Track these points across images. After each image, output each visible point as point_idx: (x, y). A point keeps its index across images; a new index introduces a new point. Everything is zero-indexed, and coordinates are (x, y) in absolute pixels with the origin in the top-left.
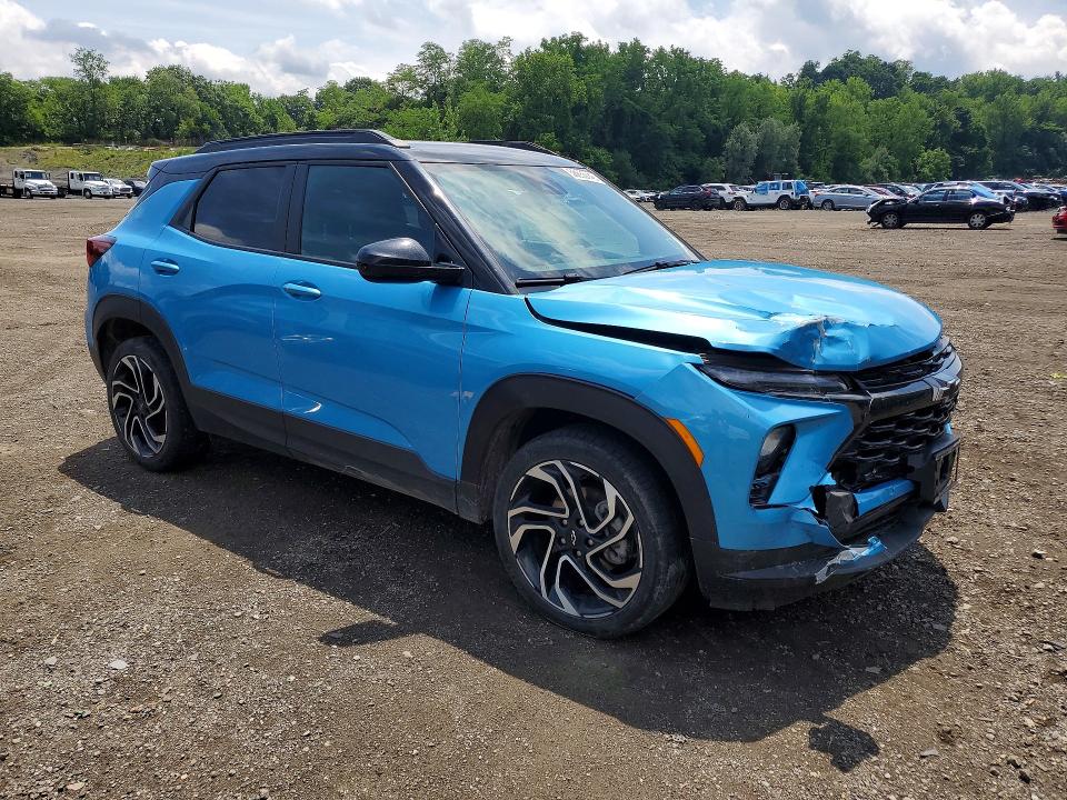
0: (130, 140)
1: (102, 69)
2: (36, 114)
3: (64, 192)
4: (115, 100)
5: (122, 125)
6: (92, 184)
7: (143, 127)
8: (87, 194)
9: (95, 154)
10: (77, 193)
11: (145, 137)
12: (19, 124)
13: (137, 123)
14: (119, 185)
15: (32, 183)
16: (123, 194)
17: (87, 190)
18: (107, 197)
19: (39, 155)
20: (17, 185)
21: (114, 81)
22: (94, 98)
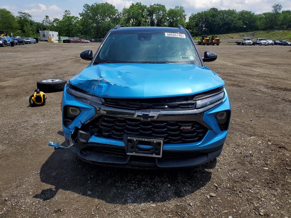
0: (282, 29)
1: (280, 9)
2: (258, 23)
3: (254, 44)
4: (281, 18)
5: (282, 24)
6: (262, 42)
7: (288, 25)
8: (260, 44)
9: (270, 33)
10: (258, 44)
11: (287, 27)
12: (253, 26)
13: (286, 24)
14: (271, 42)
15: (247, 41)
16: (272, 44)
17: (261, 43)
18: (266, 45)
19: (255, 34)
20: (243, 42)
21: (283, 12)
22: (275, 17)
